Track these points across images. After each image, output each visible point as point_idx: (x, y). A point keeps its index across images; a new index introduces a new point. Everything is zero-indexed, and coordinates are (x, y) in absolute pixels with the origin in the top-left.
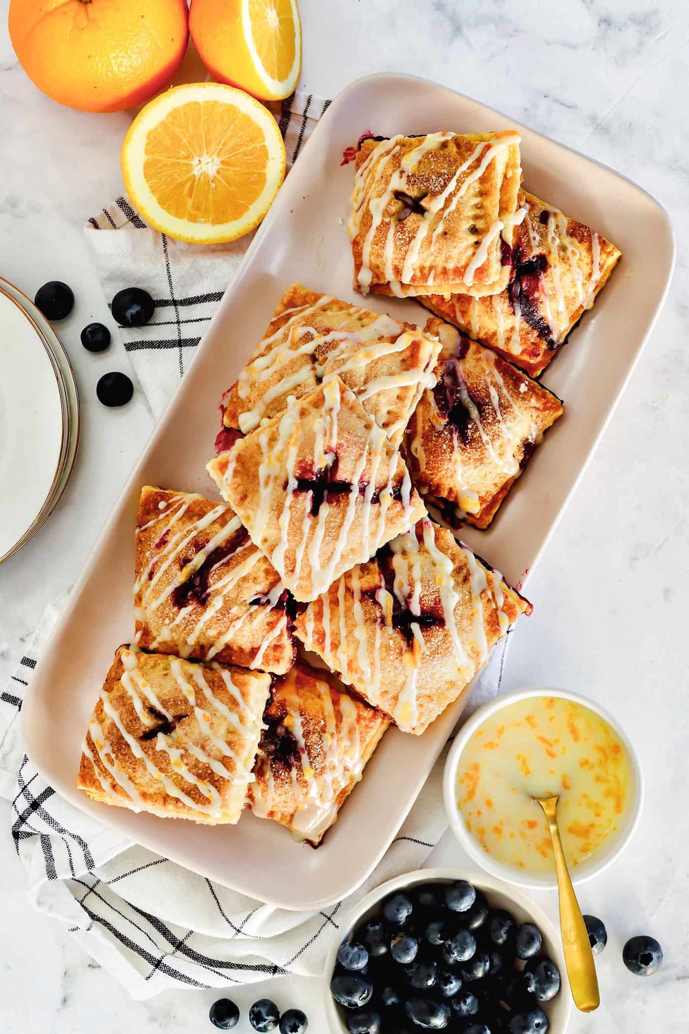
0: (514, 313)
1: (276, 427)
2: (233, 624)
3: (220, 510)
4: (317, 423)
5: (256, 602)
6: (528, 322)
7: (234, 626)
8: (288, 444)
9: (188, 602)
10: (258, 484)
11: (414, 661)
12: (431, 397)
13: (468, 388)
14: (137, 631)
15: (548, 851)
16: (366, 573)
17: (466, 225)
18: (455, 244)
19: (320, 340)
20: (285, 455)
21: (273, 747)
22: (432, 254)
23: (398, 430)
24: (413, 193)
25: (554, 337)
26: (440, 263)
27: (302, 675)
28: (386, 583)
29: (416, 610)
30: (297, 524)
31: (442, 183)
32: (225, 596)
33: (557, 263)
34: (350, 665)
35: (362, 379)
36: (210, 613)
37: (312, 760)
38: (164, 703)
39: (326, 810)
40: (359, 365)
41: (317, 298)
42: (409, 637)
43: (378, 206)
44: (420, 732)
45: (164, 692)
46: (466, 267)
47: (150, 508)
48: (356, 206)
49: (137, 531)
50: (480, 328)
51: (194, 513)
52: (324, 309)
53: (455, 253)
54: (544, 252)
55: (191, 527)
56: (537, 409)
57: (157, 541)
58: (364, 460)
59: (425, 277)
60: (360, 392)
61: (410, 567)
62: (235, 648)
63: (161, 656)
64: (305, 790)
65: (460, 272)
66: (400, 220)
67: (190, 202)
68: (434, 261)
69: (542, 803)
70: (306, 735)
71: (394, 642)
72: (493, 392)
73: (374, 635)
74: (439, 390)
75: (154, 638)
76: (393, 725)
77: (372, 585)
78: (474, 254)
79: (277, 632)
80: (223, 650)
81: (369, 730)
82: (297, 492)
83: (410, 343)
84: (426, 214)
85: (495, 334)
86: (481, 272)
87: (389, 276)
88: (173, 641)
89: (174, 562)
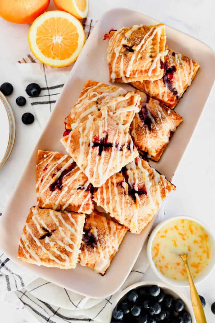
0: (165, 86)
1: (85, 125)
2: (72, 196)
3: (66, 156)
4: (100, 123)
5: (79, 188)
6: (170, 90)
7: (72, 197)
8: (89, 131)
9: (55, 189)
10: (79, 145)
11: (137, 207)
12: (138, 116)
13: (151, 112)
14: (37, 201)
15: (184, 273)
16: (118, 176)
17: (148, 55)
18: (145, 61)
19: (99, 96)
20: (89, 134)
21: (87, 240)
22: (137, 66)
23: (127, 127)
24: (130, 45)
25: (178, 95)
26: (140, 69)
27: (96, 215)
28: (126, 180)
29: (136, 189)
30: (94, 159)
31: (140, 41)
32: (68, 187)
33: (179, 69)
34: (114, 209)
35: (114, 109)
36: (63, 192)
37: (101, 244)
38: (48, 226)
39: (106, 262)
40: (113, 104)
41: (97, 83)
42: (134, 198)
43: (117, 50)
44: (139, 233)
45: (48, 222)
46: (149, 69)
47: (41, 157)
48: (109, 52)
49: (37, 166)
50: (153, 93)
51: (56, 158)
52: (100, 87)
53: (145, 64)
54: (175, 65)
55: (55, 163)
56: (174, 119)
57: (44, 168)
58: (117, 135)
59: (134, 74)
60: (114, 113)
61: (134, 174)
62: (73, 205)
63: (46, 209)
64: (99, 255)
65: (147, 71)
66: (125, 55)
67: (52, 52)
68: (137, 68)
69: (182, 256)
70: (99, 235)
71: (129, 201)
72: (159, 113)
73: (122, 198)
74: (140, 113)
75: (44, 203)
76: (129, 231)
77: (120, 181)
78: (151, 65)
79: (87, 199)
80: (68, 206)
81: (120, 233)
82: (93, 147)
83: (130, 96)
84: (134, 52)
85: (158, 94)
86: (154, 71)
87: (122, 75)
88: (50, 204)
89: (50, 175)
